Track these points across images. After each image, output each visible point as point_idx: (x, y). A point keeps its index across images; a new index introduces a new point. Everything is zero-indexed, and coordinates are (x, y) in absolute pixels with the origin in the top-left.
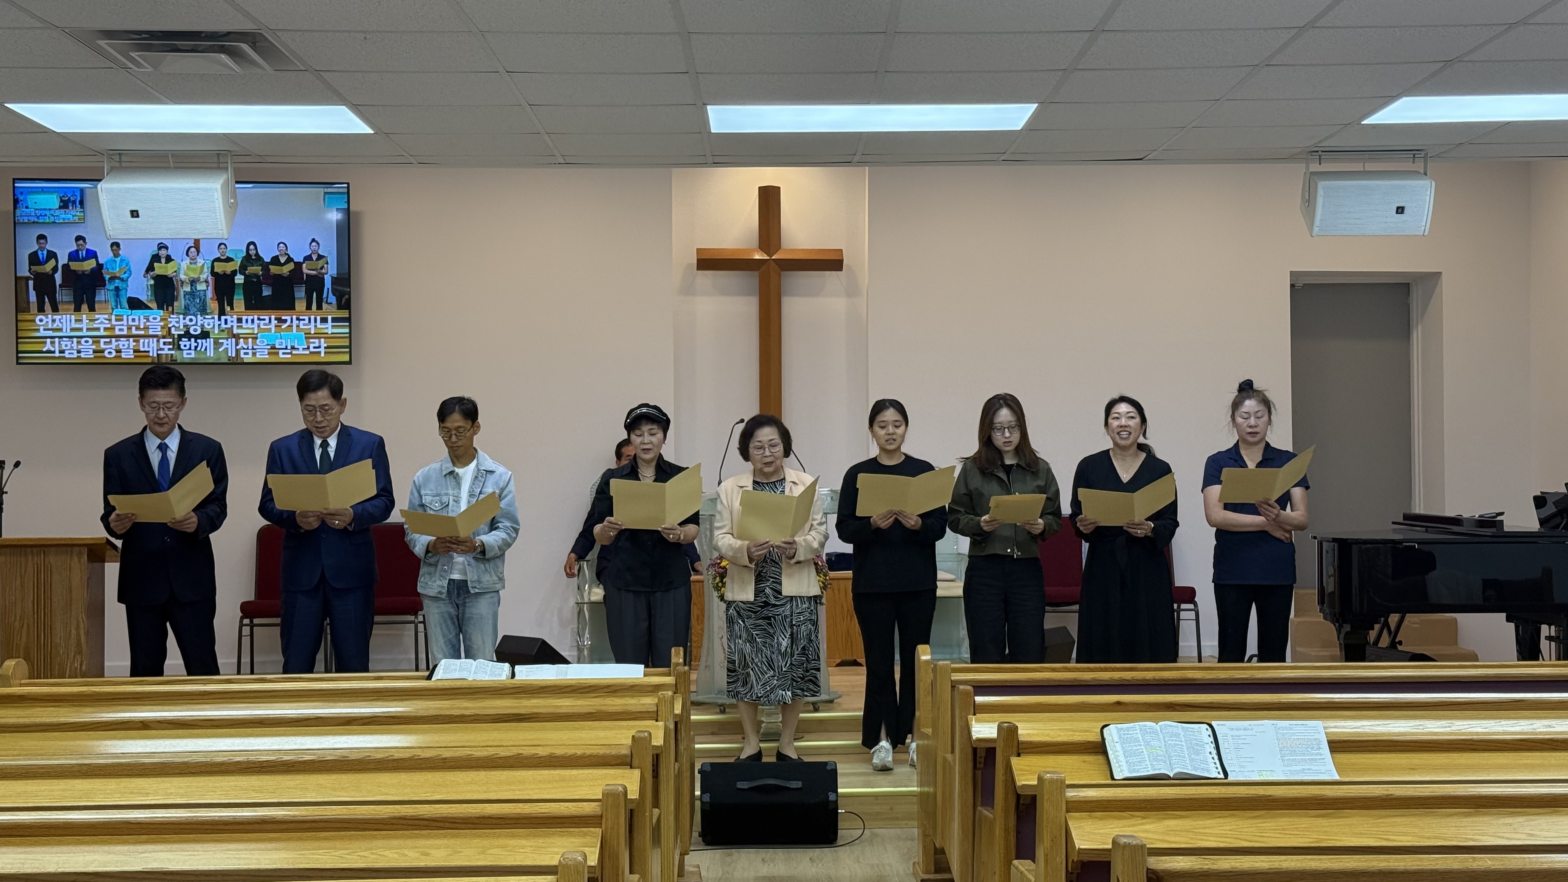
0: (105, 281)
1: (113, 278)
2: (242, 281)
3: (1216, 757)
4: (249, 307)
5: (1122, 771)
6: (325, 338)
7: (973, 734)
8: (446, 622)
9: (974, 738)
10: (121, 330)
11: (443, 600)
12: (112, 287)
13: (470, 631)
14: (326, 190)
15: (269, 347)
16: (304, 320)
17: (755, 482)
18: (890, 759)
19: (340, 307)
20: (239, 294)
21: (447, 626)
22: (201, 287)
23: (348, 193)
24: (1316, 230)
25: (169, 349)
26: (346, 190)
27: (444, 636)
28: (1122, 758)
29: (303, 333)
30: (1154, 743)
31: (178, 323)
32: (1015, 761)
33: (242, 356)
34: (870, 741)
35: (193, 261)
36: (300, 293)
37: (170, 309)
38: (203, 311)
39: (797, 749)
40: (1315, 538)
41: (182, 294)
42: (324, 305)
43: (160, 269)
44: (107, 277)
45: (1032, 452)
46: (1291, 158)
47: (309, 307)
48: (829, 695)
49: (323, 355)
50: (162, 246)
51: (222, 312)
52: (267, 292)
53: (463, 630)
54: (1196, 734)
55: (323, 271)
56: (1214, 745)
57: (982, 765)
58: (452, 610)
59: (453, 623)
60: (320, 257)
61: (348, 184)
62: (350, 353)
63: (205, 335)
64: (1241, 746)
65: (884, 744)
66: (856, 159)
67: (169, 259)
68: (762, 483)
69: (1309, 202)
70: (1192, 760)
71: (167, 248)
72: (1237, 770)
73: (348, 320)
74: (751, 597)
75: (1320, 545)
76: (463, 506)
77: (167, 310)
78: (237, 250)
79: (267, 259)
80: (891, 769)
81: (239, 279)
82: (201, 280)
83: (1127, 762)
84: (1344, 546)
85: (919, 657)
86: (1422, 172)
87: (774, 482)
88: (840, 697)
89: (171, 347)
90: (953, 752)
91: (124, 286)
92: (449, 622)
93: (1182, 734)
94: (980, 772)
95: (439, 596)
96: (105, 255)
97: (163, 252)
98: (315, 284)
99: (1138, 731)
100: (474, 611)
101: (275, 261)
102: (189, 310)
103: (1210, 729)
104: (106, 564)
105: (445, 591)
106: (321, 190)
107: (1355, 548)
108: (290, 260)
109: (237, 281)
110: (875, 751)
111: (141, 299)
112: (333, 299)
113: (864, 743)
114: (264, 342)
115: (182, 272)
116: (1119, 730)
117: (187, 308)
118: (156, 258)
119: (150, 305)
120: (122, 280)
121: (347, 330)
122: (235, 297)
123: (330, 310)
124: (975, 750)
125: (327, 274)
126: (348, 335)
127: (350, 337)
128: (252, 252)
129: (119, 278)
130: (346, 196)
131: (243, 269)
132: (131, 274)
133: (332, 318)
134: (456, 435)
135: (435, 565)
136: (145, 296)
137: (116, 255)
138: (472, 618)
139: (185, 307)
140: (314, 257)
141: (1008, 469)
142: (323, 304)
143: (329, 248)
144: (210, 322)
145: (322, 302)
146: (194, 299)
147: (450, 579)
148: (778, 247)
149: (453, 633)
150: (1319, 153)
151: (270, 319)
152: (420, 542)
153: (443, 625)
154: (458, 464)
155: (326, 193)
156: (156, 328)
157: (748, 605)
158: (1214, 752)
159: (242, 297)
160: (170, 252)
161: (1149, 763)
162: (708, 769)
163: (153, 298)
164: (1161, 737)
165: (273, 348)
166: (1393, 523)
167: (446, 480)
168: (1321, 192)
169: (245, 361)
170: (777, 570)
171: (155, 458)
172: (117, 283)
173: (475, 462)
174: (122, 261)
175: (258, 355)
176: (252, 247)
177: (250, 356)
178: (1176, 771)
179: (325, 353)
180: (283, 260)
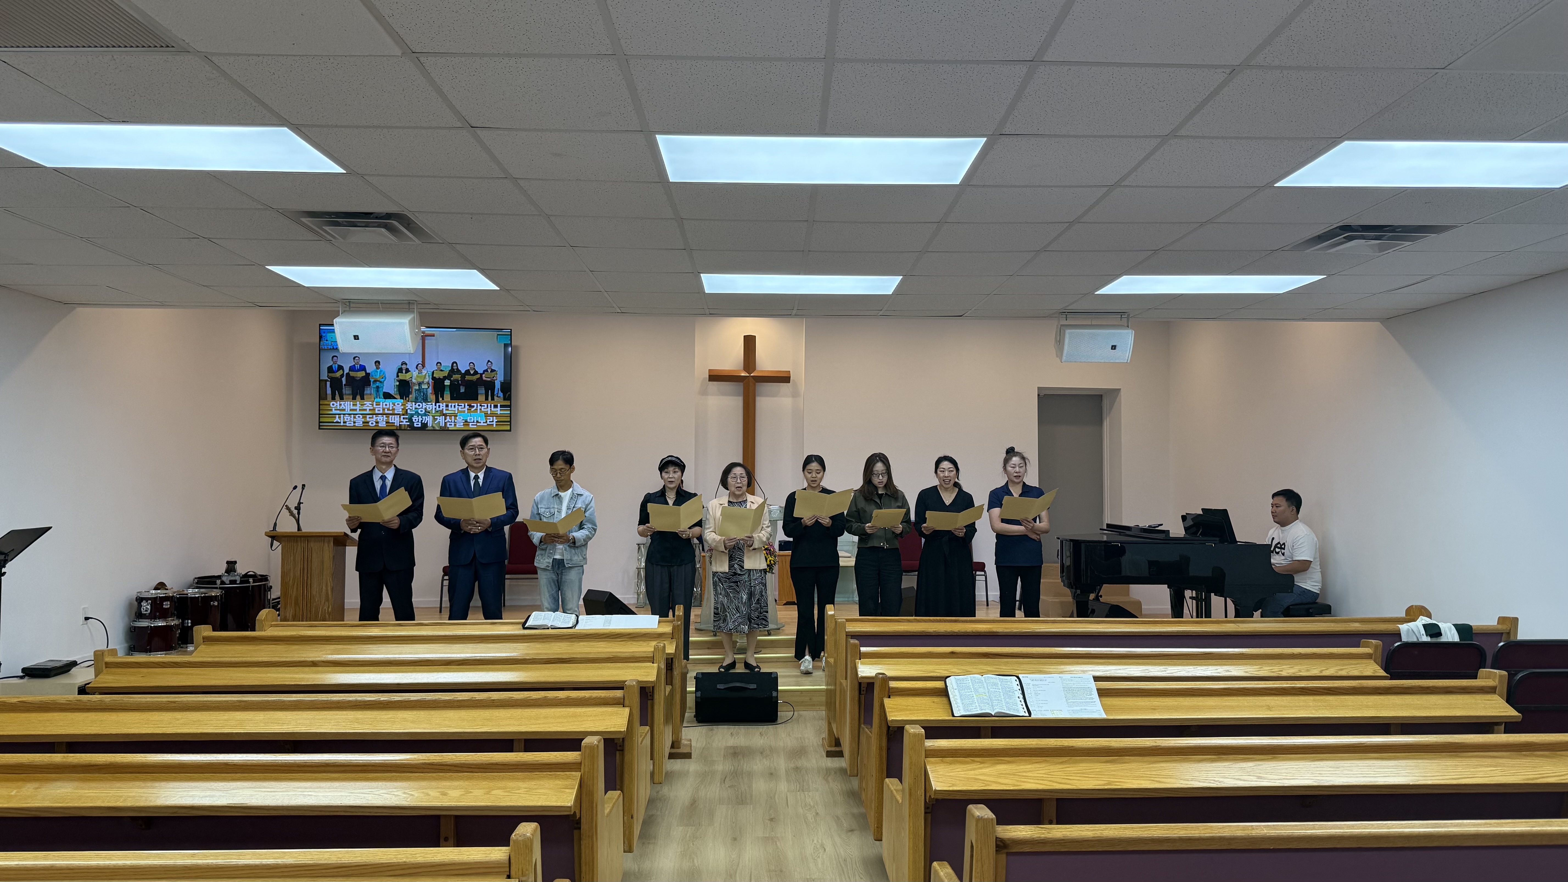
0: (370, 381)
1: (376, 381)
2: (449, 384)
3: (1023, 700)
4: (452, 398)
5: (959, 710)
6: (496, 416)
7: (859, 673)
8: (550, 584)
9: (859, 676)
10: (378, 410)
12: (375, 386)
13: (565, 589)
14: (498, 333)
15: (464, 421)
16: (484, 406)
17: (729, 501)
18: (811, 667)
19: (505, 399)
20: (447, 391)
21: (551, 586)
22: (424, 386)
23: (511, 335)
24: (1064, 358)
25: (406, 422)
26: (510, 333)
27: (549, 592)
28: (959, 701)
29: (483, 414)
30: (981, 690)
31: (411, 406)
32: (887, 701)
33: (448, 426)
34: (799, 656)
35: (420, 372)
36: (482, 391)
37: (407, 399)
38: (425, 400)
39: (756, 658)
40: (1059, 538)
41: (414, 390)
43: (402, 376)
44: (372, 380)
45: (894, 487)
46: (1050, 317)
48: (777, 625)
49: (494, 426)
50: (404, 363)
51: (437, 401)
52: (462, 390)
53: (561, 589)
54: (1009, 683)
55: (495, 378)
56: (1021, 692)
57: (865, 692)
58: (554, 577)
59: (555, 584)
60: (493, 371)
61: (511, 330)
62: (510, 425)
63: (427, 413)
64: (1039, 692)
65: (808, 657)
66: (794, 312)
67: (407, 371)
68: (734, 503)
69: (1060, 342)
70: (1007, 703)
71: (406, 364)
72: (1037, 709)
73: (510, 406)
74: (726, 570)
75: (1062, 542)
76: (563, 515)
77: (406, 399)
78: (447, 365)
79: (463, 372)
80: (812, 673)
81: (447, 383)
82: (425, 383)
83: (962, 704)
84: (1077, 545)
85: (827, 613)
86: (1126, 325)
87: (741, 502)
88: (783, 627)
89: (407, 420)
90: (846, 679)
91: (382, 385)
92: (552, 584)
93: (999, 683)
94: (863, 696)
95: (547, 568)
96: (370, 368)
97: (404, 366)
98: (489, 386)
99: (970, 681)
101: (467, 372)
102: (418, 400)
103: (1018, 680)
104: (347, 547)
105: (550, 565)
106: (496, 333)
107: (1083, 545)
108: (476, 373)
109: (445, 384)
110: (802, 662)
111: (391, 393)
112: (501, 394)
113: (796, 656)
114: (461, 418)
115: (414, 378)
116: (957, 680)
117: (416, 398)
118: (400, 370)
119: (396, 397)
120: (381, 382)
122: (445, 393)
123: (500, 401)
124: (860, 684)
125: (496, 380)
127: (510, 416)
128: (455, 368)
129: (379, 381)
130: (510, 336)
131: (449, 377)
132: (386, 379)
133: (500, 405)
134: (560, 473)
135: (545, 550)
136: (393, 391)
137: (378, 368)
138: (566, 581)
139: (415, 398)
140: (489, 371)
141: (880, 496)
143: (499, 366)
144: (431, 407)
146: (420, 393)
147: (554, 559)
148: (754, 369)
149: (555, 591)
150: (1066, 313)
151: (465, 405)
152: (536, 536)
153: (549, 586)
154: (562, 491)
155: (498, 335)
156: (399, 409)
157: (725, 574)
158: (1021, 696)
159: (449, 393)
160: (408, 367)
161: (977, 705)
162: (700, 676)
163: (398, 393)
164: (985, 686)
165: (466, 421)
166: (1101, 529)
167: (553, 499)
168: (1067, 336)
169: (450, 429)
170: (741, 554)
171: (378, 485)
172: (378, 384)
173: (571, 489)
174: (381, 371)
175: (457, 426)
176: (455, 365)
177: (453, 426)
178: (996, 711)
179: (496, 425)
180: (472, 372)
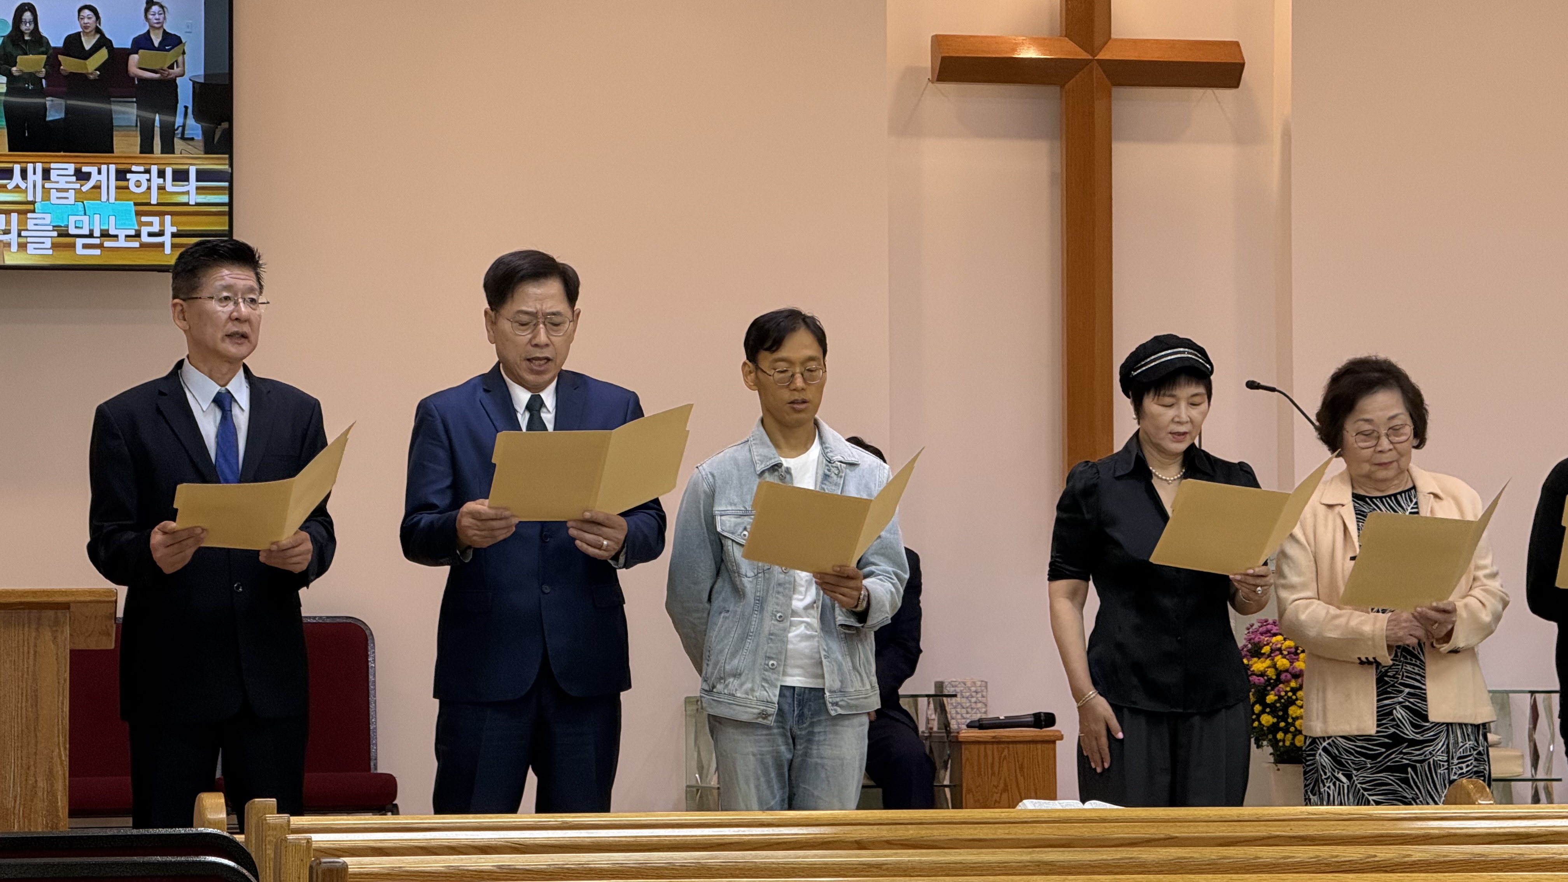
11: (768, 728)
13: (814, 792)
17: (1356, 497)
19: (210, 148)
36: (124, 116)
42: (178, 143)
47: (147, 147)
52: (53, 113)
53: (800, 791)
55: (176, 70)
60: (168, 40)
68: (1371, 498)
74: (1370, 727)
79: (56, 42)
87: (1395, 495)
95: (760, 720)
98: (156, 99)
100: (826, 751)
101: (73, 45)
105: (773, 710)
112: (194, 129)
121: (225, 199)
123: (191, 156)
126: (226, 209)
128: (27, 26)
142: (176, 140)
143: (186, 21)
145: (173, 135)
147: (782, 687)
149: (779, 797)
154: (785, 449)
157: (1359, 743)
170: (1416, 670)
171: (208, 423)
176: (26, 14)
180: (89, 44)
